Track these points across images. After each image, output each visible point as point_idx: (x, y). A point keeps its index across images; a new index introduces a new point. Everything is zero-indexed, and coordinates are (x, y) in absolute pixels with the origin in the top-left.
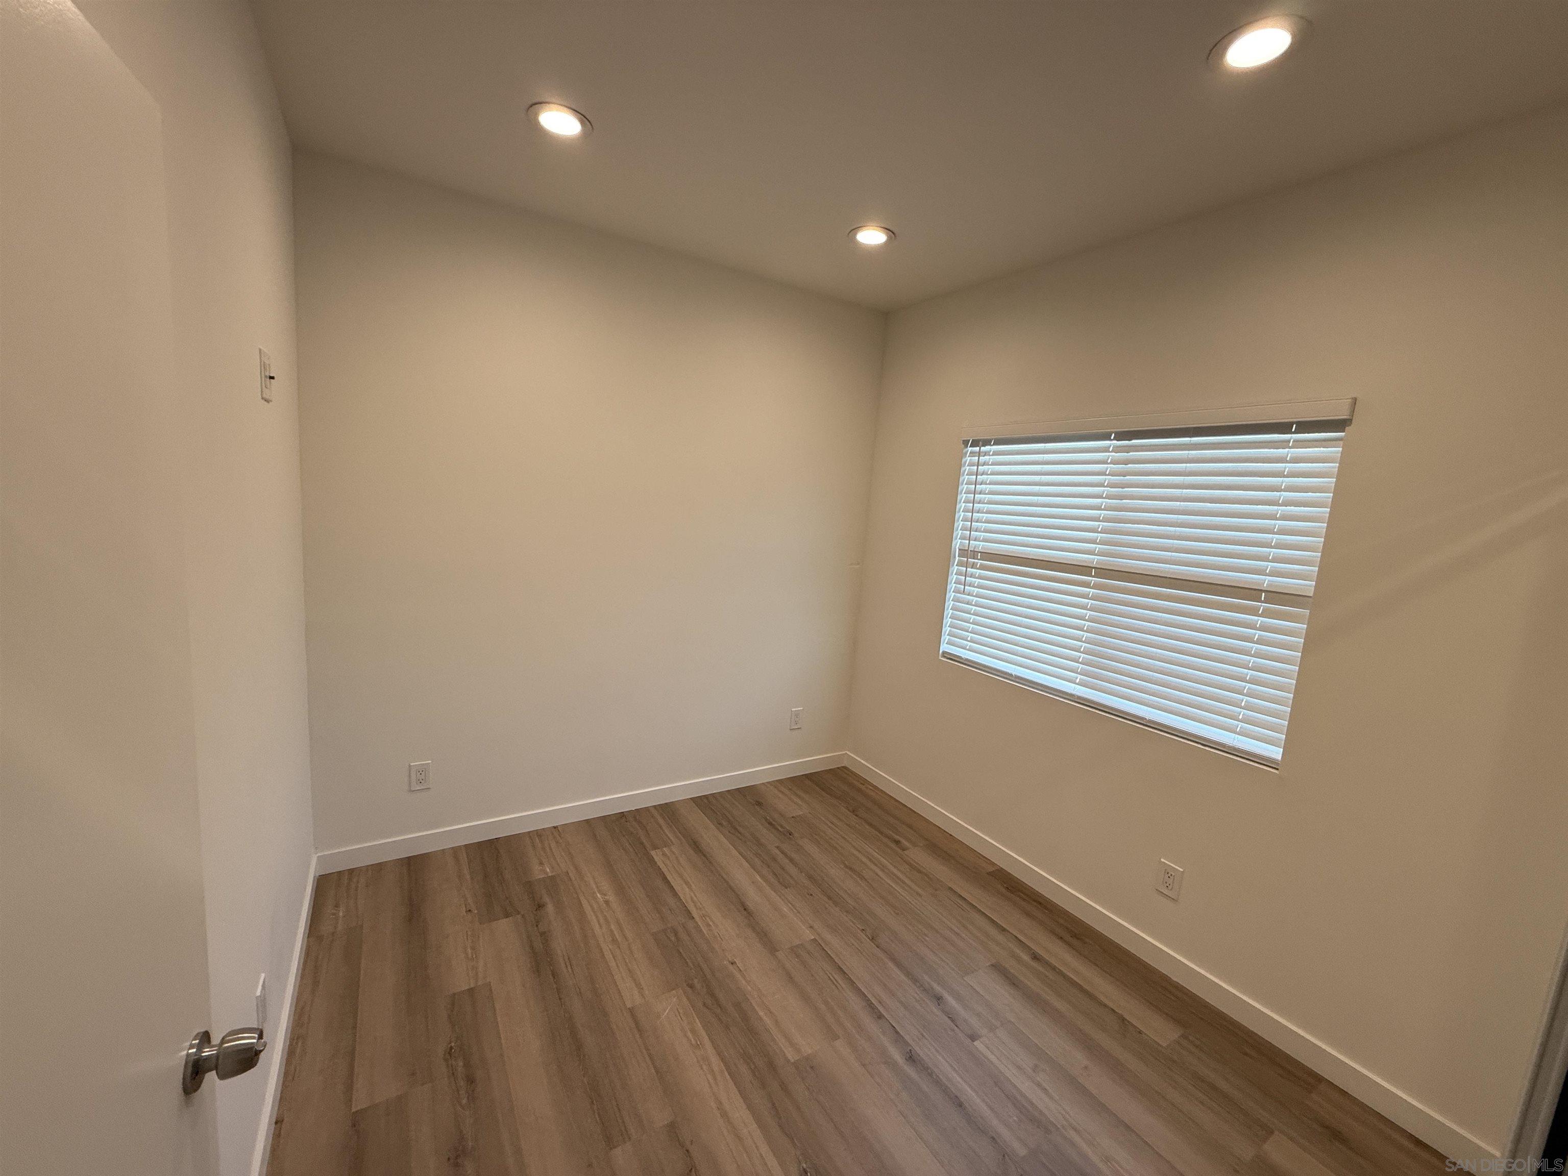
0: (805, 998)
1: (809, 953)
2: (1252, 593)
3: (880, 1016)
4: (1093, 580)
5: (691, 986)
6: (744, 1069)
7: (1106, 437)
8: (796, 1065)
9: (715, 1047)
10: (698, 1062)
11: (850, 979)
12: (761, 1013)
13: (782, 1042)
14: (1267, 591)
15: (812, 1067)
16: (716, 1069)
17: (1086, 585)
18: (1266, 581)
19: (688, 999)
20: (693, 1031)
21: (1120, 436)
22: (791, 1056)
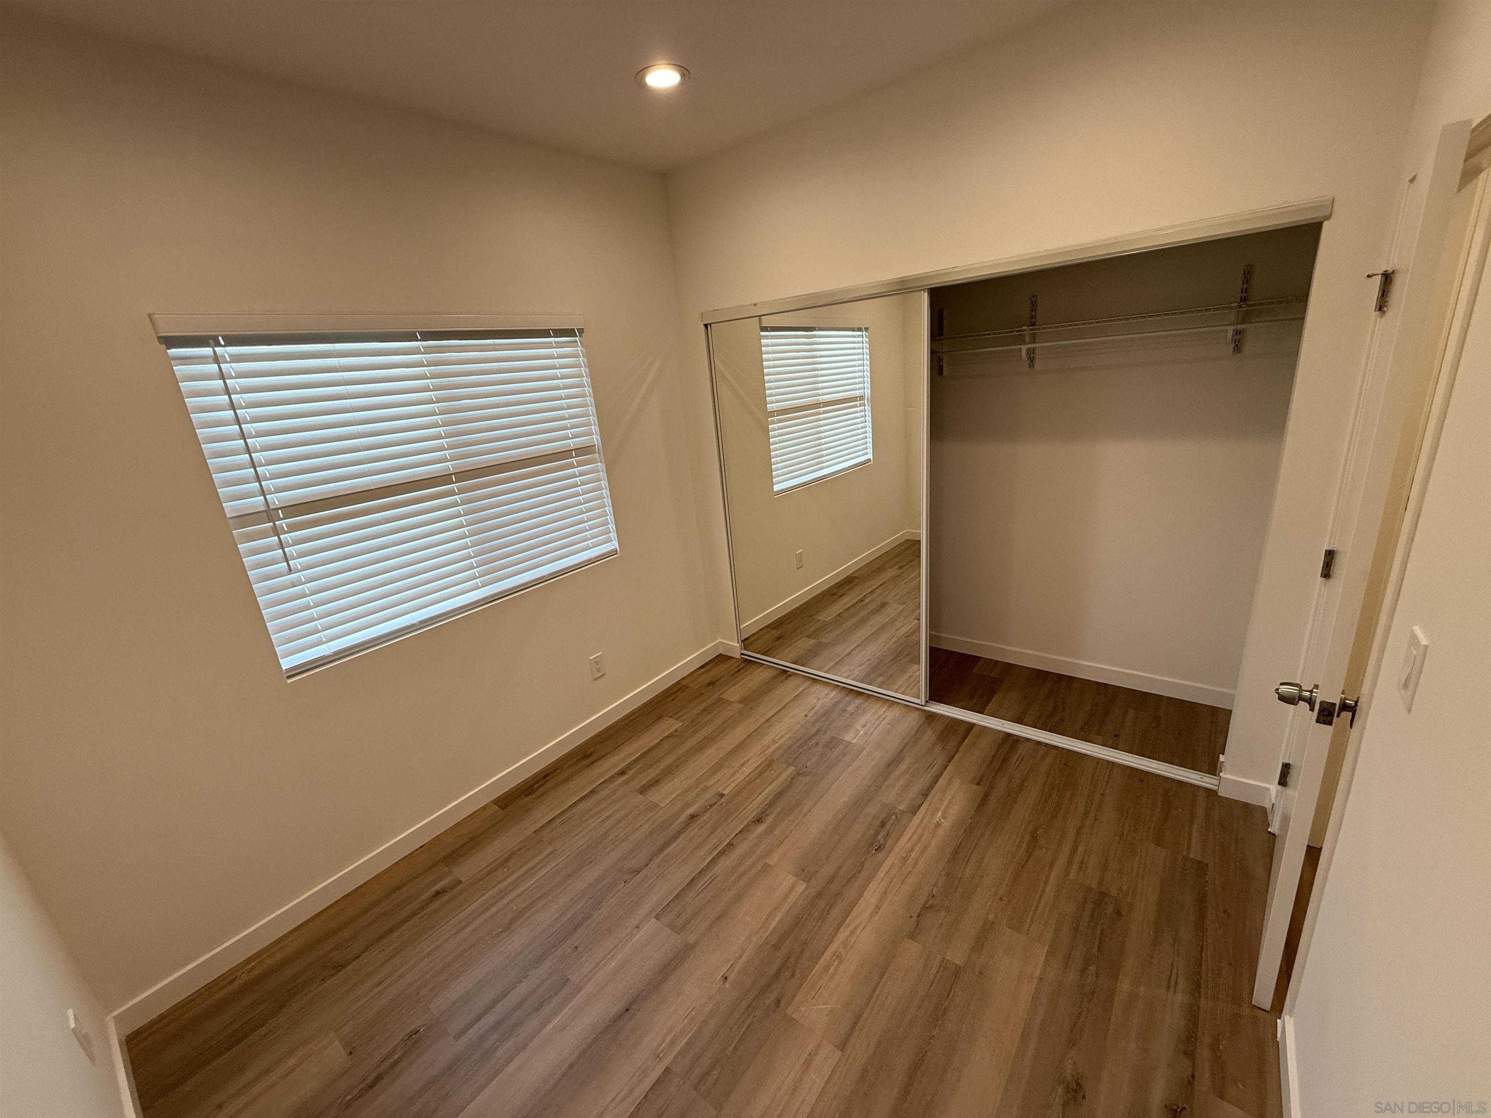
0: (739, 898)
1: (679, 915)
2: (565, 454)
3: (730, 844)
4: (454, 486)
5: (778, 1002)
6: (834, 913)
7: (411, 337)
8: (808, 881)
9: (830, 942)
10: (851, 948)
11: (700, 872)
12: (774, 924)
13: (792, 898)
14: (575, 449)
15: (803, 870)
16: (848, 932)
17: (452, 493)
18: (572, 443)
19: (794, 996)
20: (827, 968)
21: (427, 336)
22: (802, 886)
